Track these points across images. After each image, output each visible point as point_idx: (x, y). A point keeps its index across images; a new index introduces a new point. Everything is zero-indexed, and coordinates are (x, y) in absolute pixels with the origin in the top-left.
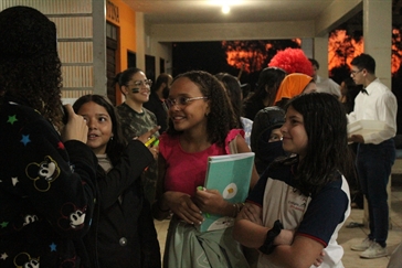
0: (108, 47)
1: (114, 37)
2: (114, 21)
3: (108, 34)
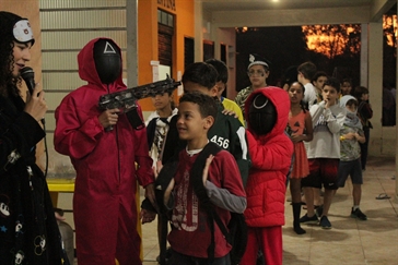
0: (159, 32)
1: (170, 25)
2: (169, 10)
3: (164, 22)
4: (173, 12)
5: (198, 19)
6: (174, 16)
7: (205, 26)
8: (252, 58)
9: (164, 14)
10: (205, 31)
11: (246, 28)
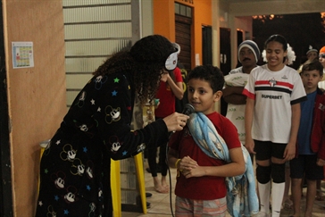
1: (189, 15)
2: (188, 3)
3: (183, 13)
4: (191, 5)
5: (215, 10)
6: (192, 8)
7: (221, 15)
8: (311, 48)
9: (183, 7)
10: (222, 20)
11: (272, 16)
